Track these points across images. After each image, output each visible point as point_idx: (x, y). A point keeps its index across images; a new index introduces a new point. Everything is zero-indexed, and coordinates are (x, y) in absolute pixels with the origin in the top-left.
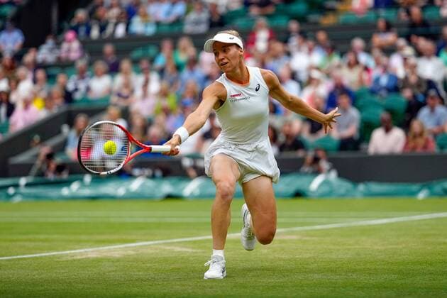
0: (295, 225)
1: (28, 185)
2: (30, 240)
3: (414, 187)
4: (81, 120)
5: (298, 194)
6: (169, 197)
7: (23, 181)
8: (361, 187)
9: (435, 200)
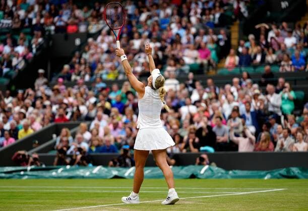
0: (191, 195)
1: (32, 170)
2: (33, 203)
3: (263, 173)
5: (193, 176)
6: (116, 177)
7: (29, 168)
8: (231, 172)
9: (275, 180)
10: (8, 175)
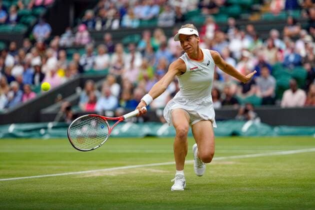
1: (54, 128)
4: (89, 84)
5: (234, 134)
6: (148, 136)
7: (50, 125)
8: (276, 129)
10: (26, 134)
